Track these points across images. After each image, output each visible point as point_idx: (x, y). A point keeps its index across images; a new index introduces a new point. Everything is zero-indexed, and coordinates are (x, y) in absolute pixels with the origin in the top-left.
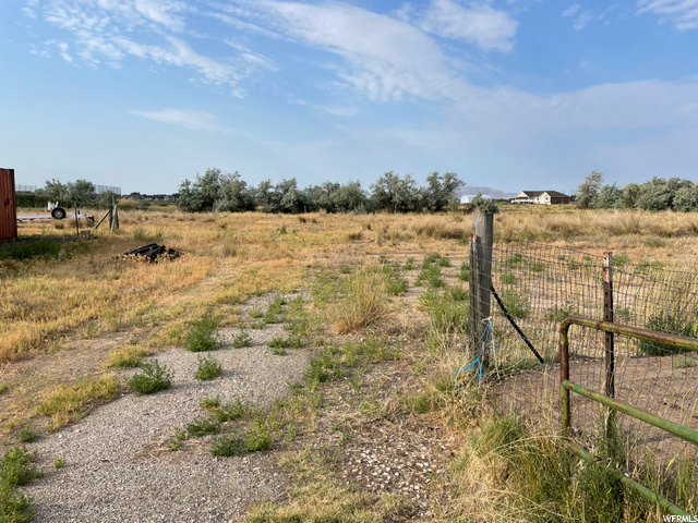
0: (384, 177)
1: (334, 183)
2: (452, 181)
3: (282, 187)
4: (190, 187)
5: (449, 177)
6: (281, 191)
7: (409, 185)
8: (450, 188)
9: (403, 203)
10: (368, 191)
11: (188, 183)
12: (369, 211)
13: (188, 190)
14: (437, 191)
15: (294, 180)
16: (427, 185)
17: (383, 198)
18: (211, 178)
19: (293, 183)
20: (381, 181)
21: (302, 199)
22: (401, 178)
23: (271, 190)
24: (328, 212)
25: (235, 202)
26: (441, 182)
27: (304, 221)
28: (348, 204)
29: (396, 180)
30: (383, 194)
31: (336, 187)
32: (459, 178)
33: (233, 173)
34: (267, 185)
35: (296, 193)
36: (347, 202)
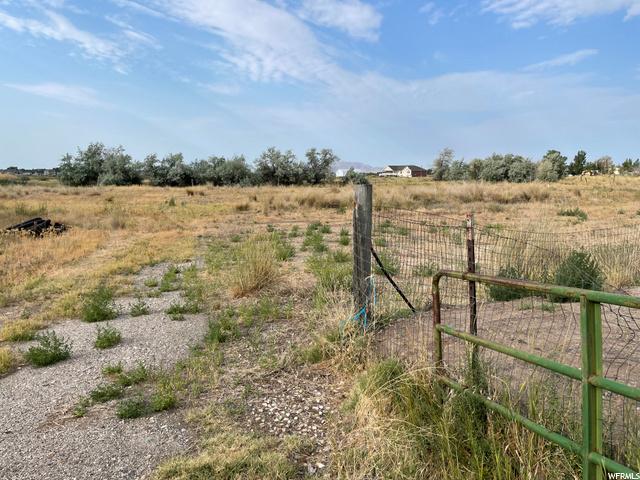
0: (267, 152)
1: (219, 157)
2: (328, 156)
3: (168, 161)
4: (72, 161)
5: (325, 153)
6: (167, 165)
7: (290, 160)
8: (327, 162)
9: (285, 176)
10: (252, 165)
11: (69, 158)
12: (254, 184)
13: (69, 165)
14: (316, 165)
15: (180, 155)
16: (306, 160)
17: (266, 171)
18: (93, 153)
19: (180, 157)
20: (264, 156)
21: (188, 172)
22: (283, 153)
23: (157, 164)
24: (215, 185)
25: (120, 176)
26: (319, 157)
27: (191, 193)
28: (234, 177)
29: (278, 156)
30: (266, 168)
31: (222, 161)
32: (334, 154)
33: (117, 147)
34: (153, 159)
35: (182, 167)
36: (232, 175)
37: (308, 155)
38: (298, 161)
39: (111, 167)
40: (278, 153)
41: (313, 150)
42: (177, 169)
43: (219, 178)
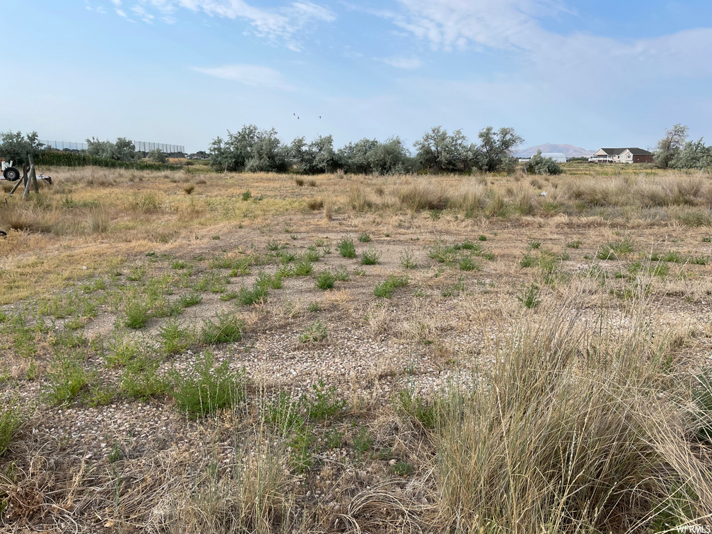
0: (431, 133)
1: (371, 139)
2: (508, 137)
3: (316, 144)
4: (222, 146)
5: (504, 132)
6: (315, 149)
7: (459, 142)
8: (506, 144)
9: (450, 163)
10: (412, 151)
11: (220, 141)
12: (407, 171)
13: (219, 149)
14: (491, 148)
15: (330, 137)
16: (479, 142)
17: (429, 156)
18: (245, 137)
19: (329, 140)
20: (427, 138)
21: (336, 158)
22: (450, 134)
23: (304, 149)
25: (265, 161)
26: (496, 138)
28: (385, 164)
29: (443, 137)
30: (428, 152)
31: (374, 144)
32: (517, 133)
33: (269, 129)
34: (299, 144)
37: (481, 136)
38: (468, 144)
39: (258, 152)
40: (444, 134)
41: (489, 130)
42: (325, 154)
43: (369, 164)
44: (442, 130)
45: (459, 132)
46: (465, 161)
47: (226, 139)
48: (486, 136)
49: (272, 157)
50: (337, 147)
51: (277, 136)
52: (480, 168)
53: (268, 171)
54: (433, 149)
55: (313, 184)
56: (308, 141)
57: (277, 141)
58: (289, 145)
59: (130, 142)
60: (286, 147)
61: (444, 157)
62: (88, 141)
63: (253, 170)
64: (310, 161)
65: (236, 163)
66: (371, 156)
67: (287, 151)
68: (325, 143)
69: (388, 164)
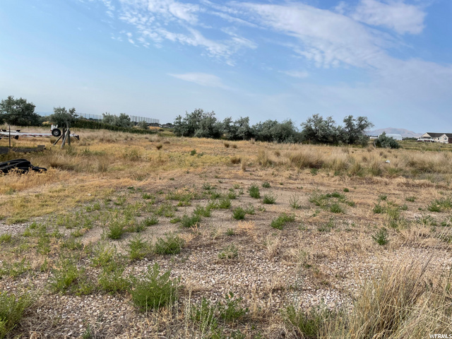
3: (239, 122)
4: (182, 120)
5: (361, 119)
6: (238, 125)
7: (330, 124)
8: (362, 127)
11: (180, 118)
12: (296, 141)
13: (180, 123)
14: (352, 129)
19: (247, 120)
22: (325, 119)
23: (231, 124)
26: (355, 123)
27: (227, 146)
29: (320, 121)
30: (310, 130)
31: (275, 123)
33: (210, 112)
34: (228, 121)
37: (345, 121)
38: (337, 126)
39: (203, 125)
40: (321, 119)
41: (350, 117)
42: (244, 128)
43: (271, 136)
44: (319, 116)
45: (330, 118)
46: (334, 136)
47: (184, 116)
48: (348, 121)
49: (211, 128)
50: (251, 124)
51: (214, 116)
52: (344, 142)
53: (208, 137)
54: (313, 128)
55: (235, 147)
56: (234, 120)
57: (215, 119)
58: (222, 122)
59: (127, 116)
60: (220, 123)
61: (320, 133)
62: (104, 114)
63: (199, 136)
64: (234, 132)
65: (189, 131)
66: (273, 131)
67: (221, 125)
68: (244, 122)
69: (283, 136)
